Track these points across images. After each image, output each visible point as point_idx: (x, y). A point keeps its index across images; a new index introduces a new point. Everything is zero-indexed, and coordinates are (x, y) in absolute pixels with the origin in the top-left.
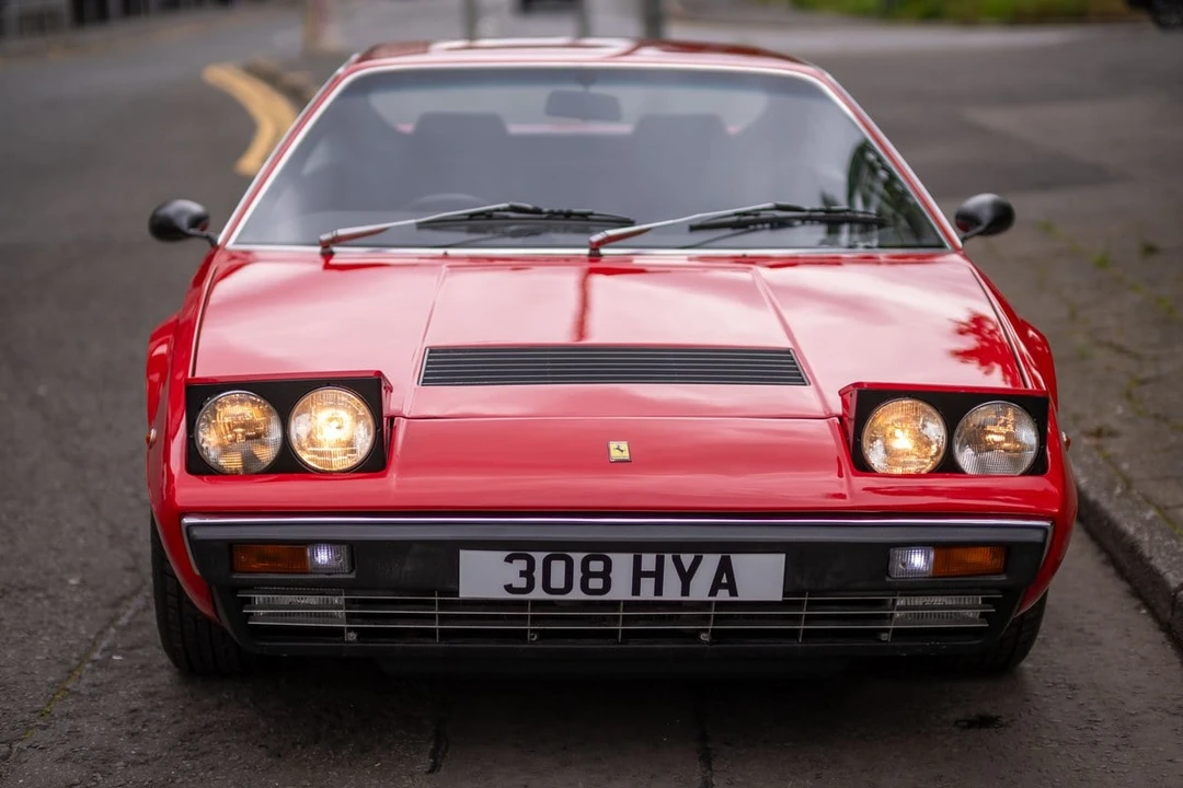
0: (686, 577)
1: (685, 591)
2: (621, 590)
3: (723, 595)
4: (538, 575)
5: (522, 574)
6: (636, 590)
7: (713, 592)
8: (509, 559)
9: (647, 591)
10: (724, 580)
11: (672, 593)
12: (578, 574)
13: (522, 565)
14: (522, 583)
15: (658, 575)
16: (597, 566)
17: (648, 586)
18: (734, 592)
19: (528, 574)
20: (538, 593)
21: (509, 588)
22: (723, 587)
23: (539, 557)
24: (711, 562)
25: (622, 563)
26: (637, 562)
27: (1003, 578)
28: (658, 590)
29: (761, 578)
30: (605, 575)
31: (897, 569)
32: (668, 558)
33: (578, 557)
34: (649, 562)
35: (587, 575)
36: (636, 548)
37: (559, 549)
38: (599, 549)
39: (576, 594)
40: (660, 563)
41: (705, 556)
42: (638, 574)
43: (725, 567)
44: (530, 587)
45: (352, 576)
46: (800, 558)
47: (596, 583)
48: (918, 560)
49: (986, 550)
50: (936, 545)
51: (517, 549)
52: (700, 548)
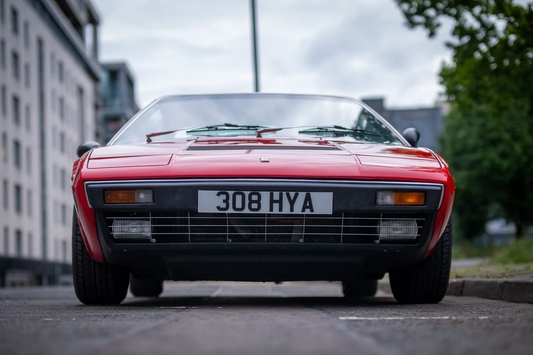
0: (292, 203)
1: (292, 210)
2: (265, 209)
3: (308, 211)
4: (231, 201)
5: (224, 201)
6: (271, 209)
7: (303, 210)
8: (218, 194)
9: (276, 210)
10: (308, 204)
11: (286, 210)
12: (247, 202)
13: (224, 197)
14: (223, 205)
15: (280, 202)
16: (255, 198)
18: (312, 210)
19: (226, 201)
20: (231, 211)
21: (219, 208)
22: (308, 207)
23: (231, 193)
24: (302, 195)
25: (265, 196)
26: (272, 195)
27: (425, 207)
28: (281, 210)
30: (258, 202)
31: (380, 201)
32: (284, 193)
33: (247, 193)
34: (276, 196)
35: (251, 202)
36: (271, 189)
37: (239, 190)
38: (255, 190)
39: (246, 211)
40: (281, 196)
41: (300, 193)
42: (272, 201)
43: (308, 198)
44: (227, 208)
45: (154, 204)
46: (338, 194)
47: (255, 206)
49: (416, 194)
50: (396, 190)
51: (221, 190)
52: (297, 189)
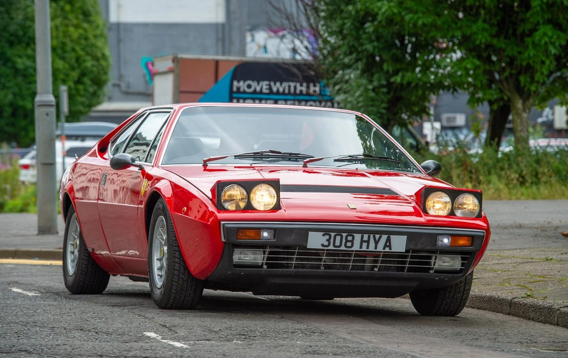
0: (376, 242)
1: (376, 248)
2: (356, 247)
3: (387, 249)
4: (332, 241)
5: (327, 240)
6: (361, 247)
7: (384, 249)
8: (324, 235)
9: (364, 248)
10: (388, 244)
11: (372, 248)
12: (344, 241)
13: (327, 237)
14: (326, 243)
15: (368, 242)
16: (350, 238)
17: (365, 245)
18: (390, 249)
19: (329, 240)
20: (331, 247)
21: (323, 245)
22: (387, 246)
23: (333, 234)
24: (384, 237)
25: (358, 237)
26: (362, 237)
27: (471, 247)
28: (368, 247)
29: (399, 244)
30: (352, 241)
31: (439, 243)
32: (372, 236)
33: (344, 235)
34: (366, 237)
35: (347, 241)
36: (362, 232)
37: (339, 232)
38: (351, 232)
39: (343, 248)
40: (369, 237)
41: (383, 236)
42: (362, 241)
43: (389, 240)
44: (329, 245)
45: (275, 240)
46: (411, 237)
47: (349, 244)
48: (446, 241)
49: (466, 238)
50: (452, 235)
51: (326, 232)
52: (381, 233)
